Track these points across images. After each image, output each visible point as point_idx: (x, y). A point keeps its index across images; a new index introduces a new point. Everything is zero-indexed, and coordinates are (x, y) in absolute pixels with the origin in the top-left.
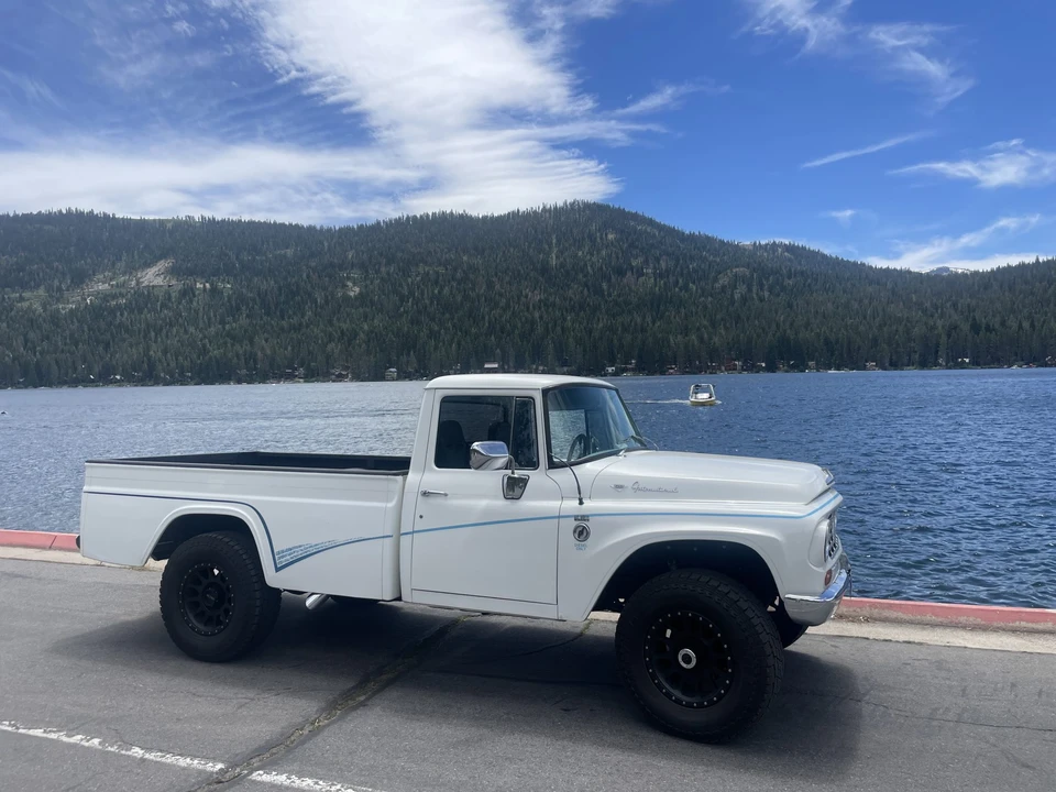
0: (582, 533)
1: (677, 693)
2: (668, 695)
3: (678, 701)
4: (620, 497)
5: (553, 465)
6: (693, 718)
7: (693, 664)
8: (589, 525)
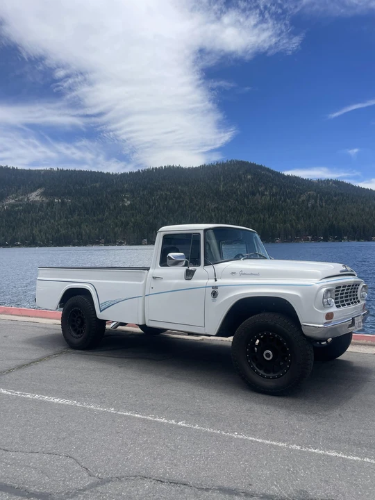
0: (215, 294)
1: (261, 372)
2: (258, 373)
3: (262, 376)
4: (233, 278)
5: (206, 264)
6: (270, 384)
7: (271, 358)
8: (218, 290)
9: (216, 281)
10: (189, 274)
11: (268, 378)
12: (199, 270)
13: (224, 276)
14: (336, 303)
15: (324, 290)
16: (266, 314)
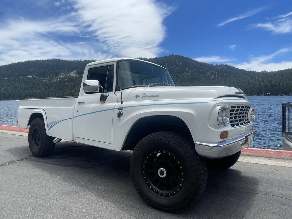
0: (120, 115)
1: (156, 189)
2: (152, 189)
3: (157, 192)
4: (136, 100)
5: (117, 90)
6: (163, 201)
7: (164, 176)
8: (123, 112)
9: (122, 103)
10: (103, 99)
11: (162, 195)
12: (111, 95)
13: (129, 99)
14: (231, 122)
15: (219, 108)
16: (161, 133)
